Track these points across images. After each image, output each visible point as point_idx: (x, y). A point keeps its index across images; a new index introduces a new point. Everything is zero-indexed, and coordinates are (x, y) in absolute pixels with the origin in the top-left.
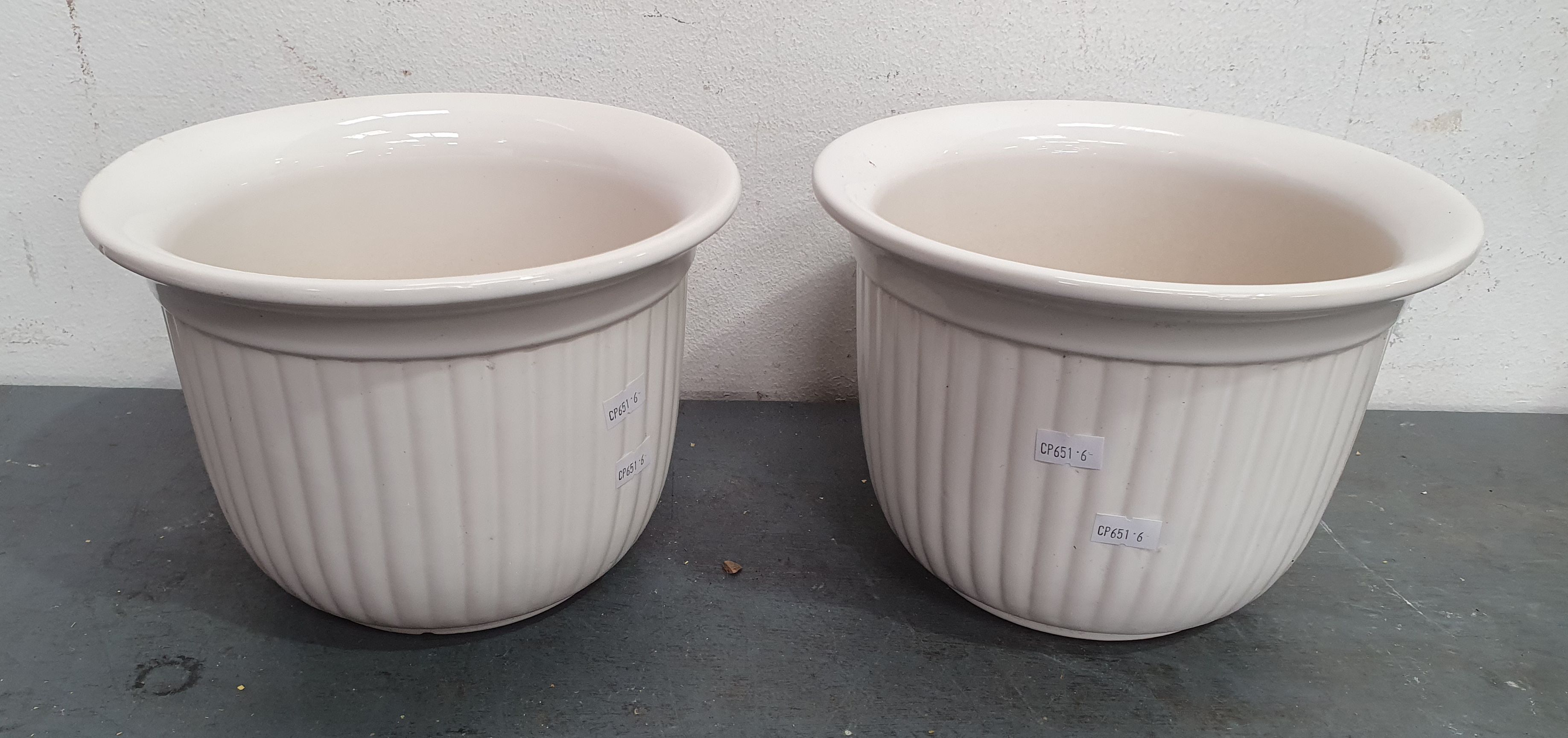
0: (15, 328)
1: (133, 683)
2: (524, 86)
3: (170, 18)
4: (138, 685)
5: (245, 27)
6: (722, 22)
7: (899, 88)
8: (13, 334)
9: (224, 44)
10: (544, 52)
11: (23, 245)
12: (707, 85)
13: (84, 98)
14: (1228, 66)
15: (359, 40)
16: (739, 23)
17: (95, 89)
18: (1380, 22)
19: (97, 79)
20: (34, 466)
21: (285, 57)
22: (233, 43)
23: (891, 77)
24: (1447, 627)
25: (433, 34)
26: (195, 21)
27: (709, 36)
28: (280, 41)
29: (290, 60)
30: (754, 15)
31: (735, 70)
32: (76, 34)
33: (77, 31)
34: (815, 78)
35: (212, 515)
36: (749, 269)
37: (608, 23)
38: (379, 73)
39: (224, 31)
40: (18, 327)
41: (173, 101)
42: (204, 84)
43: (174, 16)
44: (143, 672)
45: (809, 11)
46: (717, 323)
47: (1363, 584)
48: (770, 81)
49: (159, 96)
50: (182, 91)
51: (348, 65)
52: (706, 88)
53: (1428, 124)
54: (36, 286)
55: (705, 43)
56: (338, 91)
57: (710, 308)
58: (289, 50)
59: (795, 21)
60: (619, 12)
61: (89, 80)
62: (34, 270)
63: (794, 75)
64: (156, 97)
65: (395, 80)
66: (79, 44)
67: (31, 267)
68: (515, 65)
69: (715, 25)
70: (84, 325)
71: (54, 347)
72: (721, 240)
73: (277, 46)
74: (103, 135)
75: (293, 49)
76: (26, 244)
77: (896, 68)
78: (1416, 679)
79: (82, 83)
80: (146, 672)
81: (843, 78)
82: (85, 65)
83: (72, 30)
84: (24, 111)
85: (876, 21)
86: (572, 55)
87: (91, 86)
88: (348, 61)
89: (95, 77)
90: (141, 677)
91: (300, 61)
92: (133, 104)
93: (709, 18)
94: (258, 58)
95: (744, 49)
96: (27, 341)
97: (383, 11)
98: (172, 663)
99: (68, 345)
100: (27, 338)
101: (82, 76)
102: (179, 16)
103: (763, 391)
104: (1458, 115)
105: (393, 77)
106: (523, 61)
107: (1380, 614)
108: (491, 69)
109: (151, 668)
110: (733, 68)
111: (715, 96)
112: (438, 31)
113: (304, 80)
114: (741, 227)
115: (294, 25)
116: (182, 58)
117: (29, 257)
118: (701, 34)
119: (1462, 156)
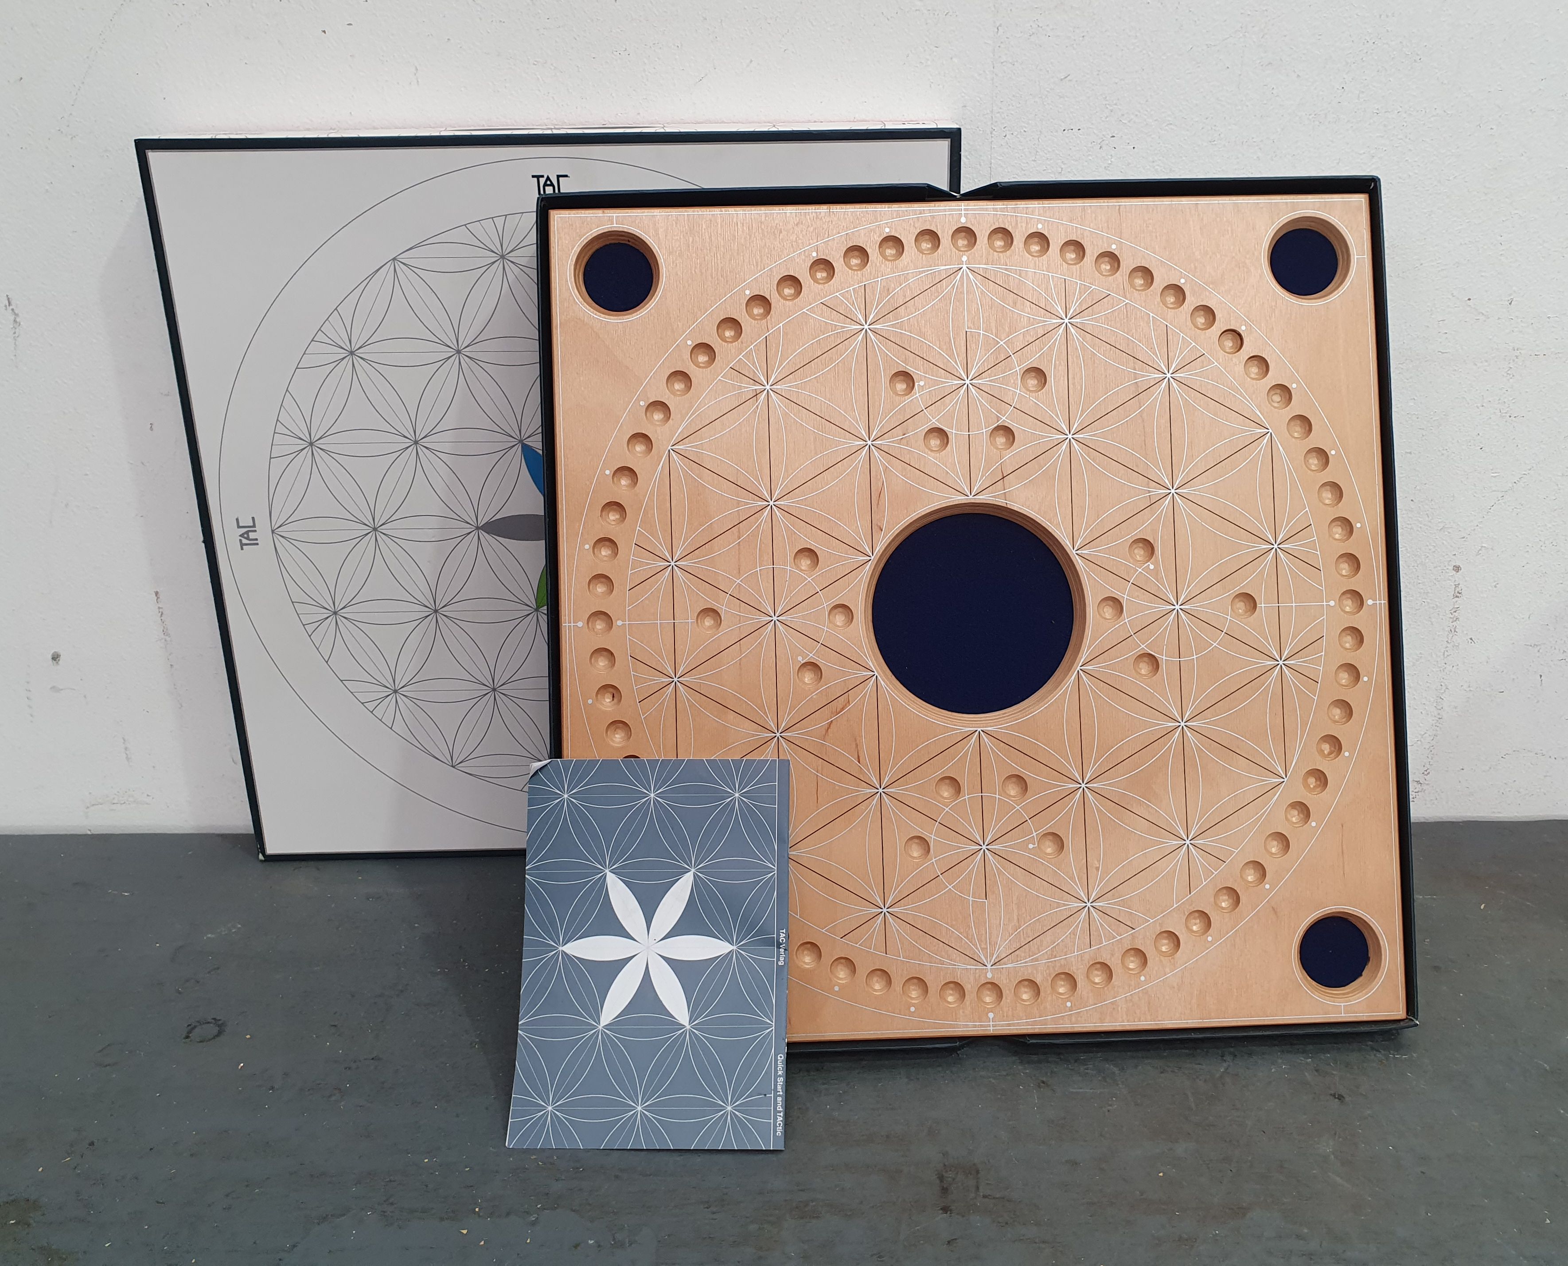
0: (115, 794)
1: (184, 1036)
4: (187, 1037)
8: (114, 799)
11: (123, 741)
20: (126, 894)
35: (239, 926)
40: (117, 793)
44: (191, 1029)
61: (167, 638)
62: (129, 757)
66: (162, 618)
67: (126, 754)
76: (124, 740)
90: (190, 1032)
96: (123, 802)
98: (208, 1023)
99: (149, 804)
109: (195, 1027)
117: (126, 749)
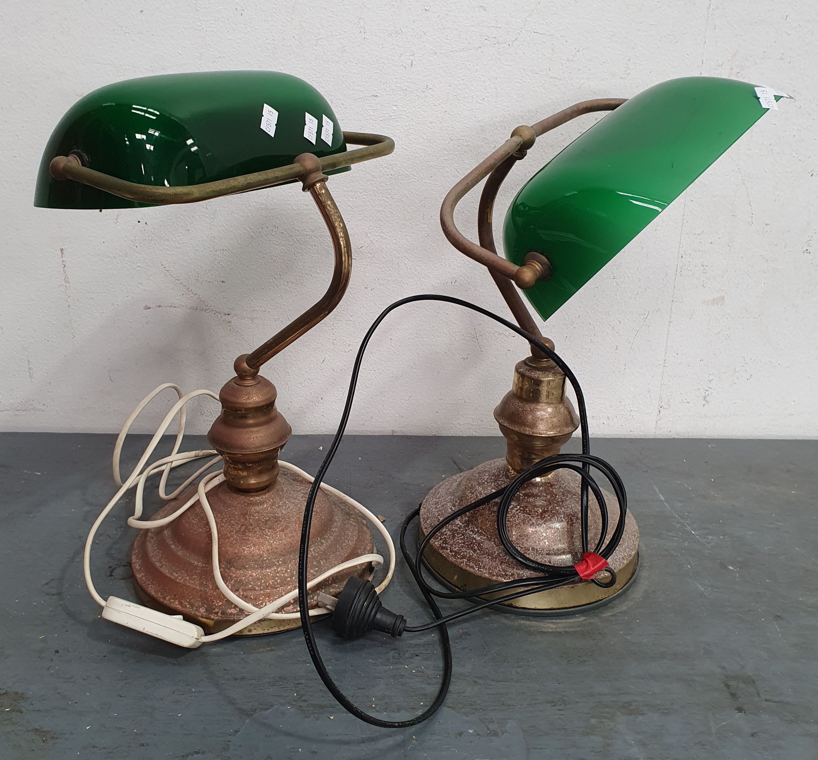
2: (279, 287)
3: (109, 257)
5: (146, 261)
6: (373, 259)
7: (457, 288)
9: (135, 269)
10: (290, 273)
12: (367, 286)
13: (64, 293)
14: (612, 277)
15: (201, 267)
16: (382, 259)
17: (70, 289)
18: (682, 257)
19: (72, 285)
21: (164, 275)
22: (139, 268)
23: (453, 283)
24: (709, 543)
25: (236, 265)
26: (121, 258)
27: (367, 265)
28: (162, 267)
29: (167, 276)
30: (388, 256)
31: (380, 279)
32: (63, 264)
33: (64, 263)
34: (417, 283)
36: (387, 370)
37: (320, 259)
38: (210, 282)
39: (135, 263)
41: (108, 295)
42: (124, 287)
43: (112, 256)
45: (414, 254)
46: (371, 396)
47: (674, 524)
48: (396, 285)
49: (101, 293)
50: (112, 290)
51: (194, 278)
52: (366, 288)
53: (710, 303)
54: (32, 382)
55: (365, 268)
56: (190, 290)
57: (368, 389)
58: (166, 271)
59: (407, 258)
60: (325, 255)
63: (407, 282)
64: (99, 293)
65: (218, 285)
68: (275, 278)
69: (370, 260)
70: (54, 401)
71: (38, 412)
72: (373, 356)
73: (161, 269)
74: (72, 310)
75: (168, 271)
77: (455, 279)
78: (689, 566)
79: (64, 287)
80: (114, 570)
81: (430, 283)
82: (66, 278)
83: (62, 263)
84: (35, 300)
85: (445, 258)
86: (303, 274)
87: (68, 288)
88: (195, 276)
89: (71, 284)
91: (172, 276)
92: (88, 296)
93: (367, 257)
94: (151, 275)
95: (383, 270)
97: (213, 254)
100: (24, 408)
101: (64, 283)
102: (114, 256)
103: (395, 429)
104: (723, 298)
105: (216, 284)
106: (279, 276)
107: (679, 537)
108: (264, 280)
110: (379, 279)
111: (370, 291)
112: (239, 263)
113: (173, 285)
114: (383, 350)
115: (169, 260)
116: (114, 275)
118: (364, 265)
119: (727, 317)
